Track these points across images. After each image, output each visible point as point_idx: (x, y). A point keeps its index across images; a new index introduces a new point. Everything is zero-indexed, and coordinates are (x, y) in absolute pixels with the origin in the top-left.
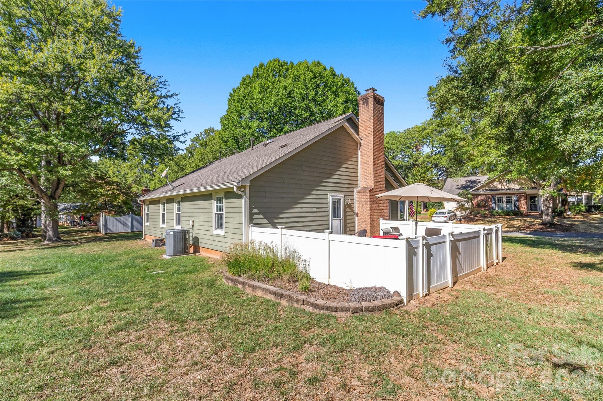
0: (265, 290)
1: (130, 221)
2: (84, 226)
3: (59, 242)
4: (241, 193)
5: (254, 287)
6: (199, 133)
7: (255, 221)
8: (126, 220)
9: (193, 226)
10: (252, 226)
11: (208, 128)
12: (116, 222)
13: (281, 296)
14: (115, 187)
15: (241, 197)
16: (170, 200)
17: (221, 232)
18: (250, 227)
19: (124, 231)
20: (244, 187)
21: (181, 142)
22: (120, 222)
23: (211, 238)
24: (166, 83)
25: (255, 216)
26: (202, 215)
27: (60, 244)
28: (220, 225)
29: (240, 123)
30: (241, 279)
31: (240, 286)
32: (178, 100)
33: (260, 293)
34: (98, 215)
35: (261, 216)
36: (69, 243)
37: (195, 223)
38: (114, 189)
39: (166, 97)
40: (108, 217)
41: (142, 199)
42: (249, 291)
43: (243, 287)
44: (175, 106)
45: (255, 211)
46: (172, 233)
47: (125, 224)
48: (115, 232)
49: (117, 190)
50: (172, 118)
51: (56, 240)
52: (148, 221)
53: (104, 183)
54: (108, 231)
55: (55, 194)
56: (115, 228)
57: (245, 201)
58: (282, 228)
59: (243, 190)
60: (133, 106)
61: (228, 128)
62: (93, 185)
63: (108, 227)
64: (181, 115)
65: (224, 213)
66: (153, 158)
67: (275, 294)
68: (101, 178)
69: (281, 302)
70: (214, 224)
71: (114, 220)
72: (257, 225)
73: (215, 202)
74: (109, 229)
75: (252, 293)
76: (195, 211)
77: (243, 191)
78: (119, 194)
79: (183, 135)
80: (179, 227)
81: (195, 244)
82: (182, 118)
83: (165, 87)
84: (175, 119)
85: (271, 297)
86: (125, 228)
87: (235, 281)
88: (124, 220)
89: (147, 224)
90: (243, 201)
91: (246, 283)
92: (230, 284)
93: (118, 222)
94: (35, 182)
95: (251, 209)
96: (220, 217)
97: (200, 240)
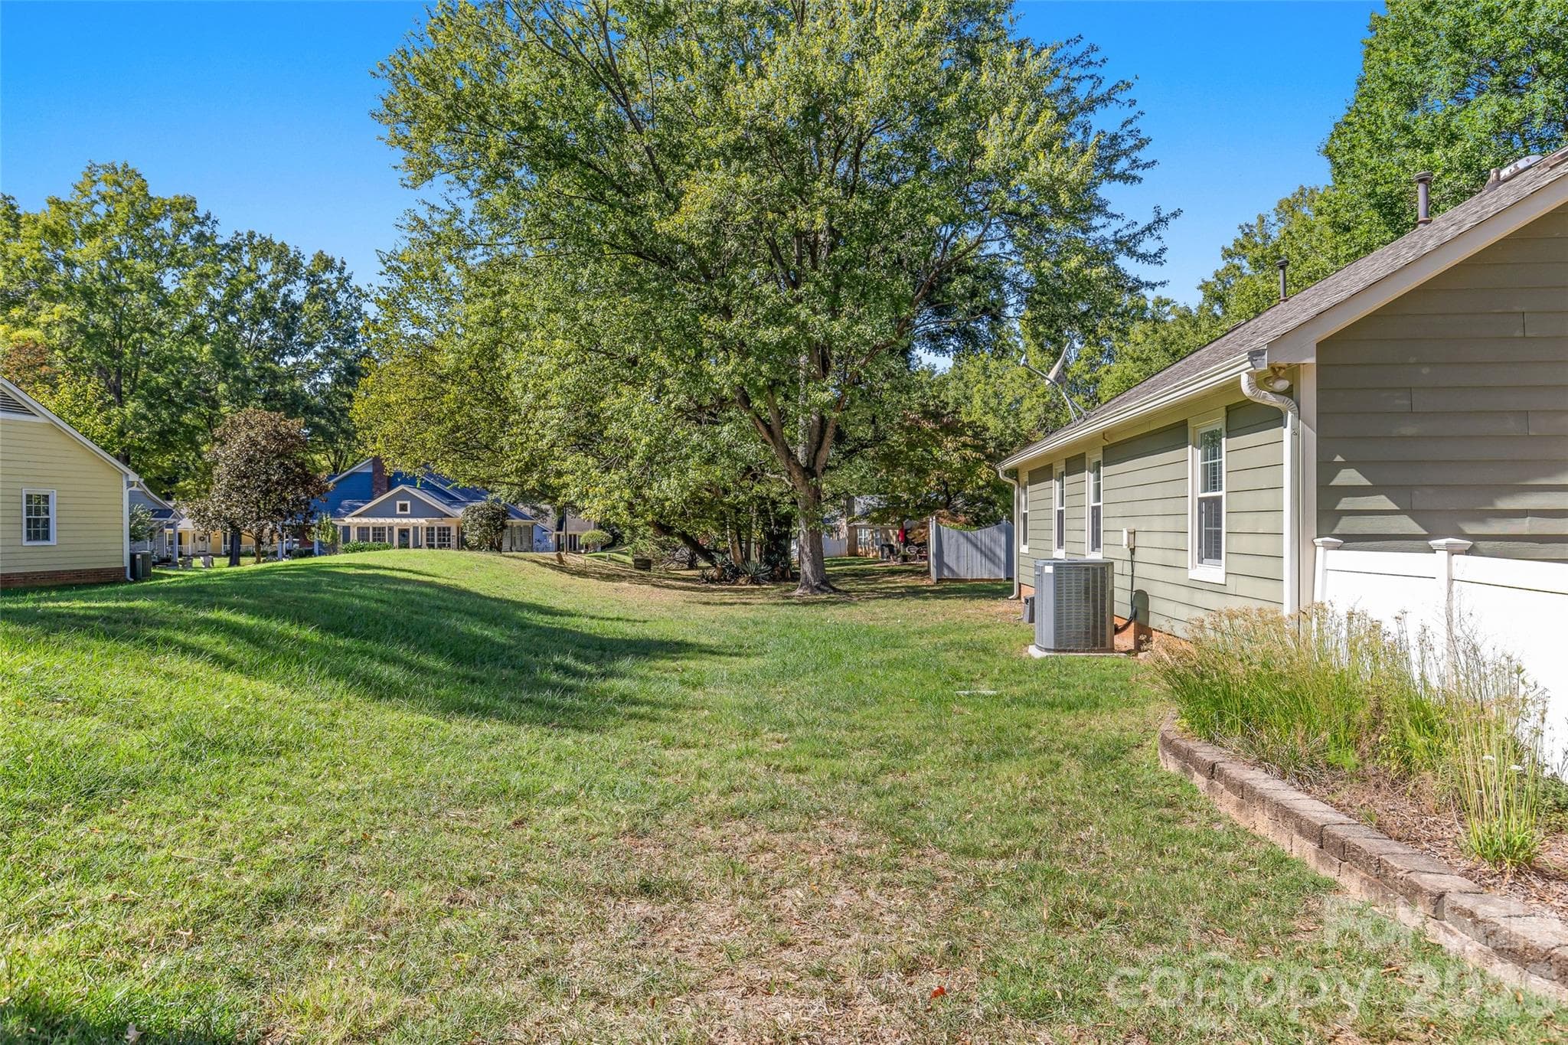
0: (1284, 813)
1: (1004, 546)
2: (905, 558)
3: (823, 591)
4: (1271, 400)
5: (1245, 793)
6: (1254, 221)
7: (1346, 525)
8: (993, 540)
9: (1133, 551)
10: (1328, 547)
11: (1288, 192)
12: (966, 547)
13: (1345, 852)
14: (968, 440)
15: (1276, 419)
16: (1075, 462)
17: (1212, 572)
18: (1320, 551)
19: (986, 577)
20: (1293, 372)
21: (1143, 257)
22: (975, 546)
23: (1183, 594)
24: (1095, 57)
25: (1345, 504)
26: (1158, 507)
27: (824, 597)
28: (1211, 547)
29: (1406, 129)
30: (1206, 753)
31: (1199, 780)
32: (1133, 103)
33: (1262, 823)
34: (924, 526)
35: (1383, 502)
36: (847, 597)
37: (1141, 540)
38: (965, 445)
39: (1089, 106)
40: (944, 530)
41: (1008, 464)
42: (1226, 804)
43: (1210, 787)
44: (1124, 132)
45: (1349, 477)
46: (1049, 569)
47: (989, 556)
48: (963, 575)
49: (976, 448)
50: (1113, 177)
51: (818, 588)
52: (1025, 542)
53: (941, 429)
54: (946, 573)
55: (814, 464)
56: (963, 563)
57: (1295, 433)
58: (1452, 551)
59: (1282, 385)
60: (978, 163)
61: (1350, 164)
62: (914, 436)
63: (946, 560)
64: (1144, 156)
65: (1222, 493)
66: (1059, 330)
67: (1320, 836)
68: (936, 416)
69: (1343, 880)
70: (1192, 540)
71: (962, 540)
72: (1351, 541)
73: (1199, 453)
74: (949, 568)
75: (1235, 816)
76: (1139, 493)
77: (1289, 393)
78: (978, 461)
79: (1149, 228)
80: (1097, 556)
81: (1140, 618)
82: (1146, 166)
83: (1091, 70)
84: (1125, 178)
85: (1303, 850)
86: (989, 565)
87: (1186, 757)
88: (988, 541)
89: (1024, 549)
90: (1287, 432)
91: (1221, 772)
92: (1171, 766)
93: (970, 546)
94: (776, 432)
95: (1326, 468)
96: (1211, 510)
97: (1154, 605)
